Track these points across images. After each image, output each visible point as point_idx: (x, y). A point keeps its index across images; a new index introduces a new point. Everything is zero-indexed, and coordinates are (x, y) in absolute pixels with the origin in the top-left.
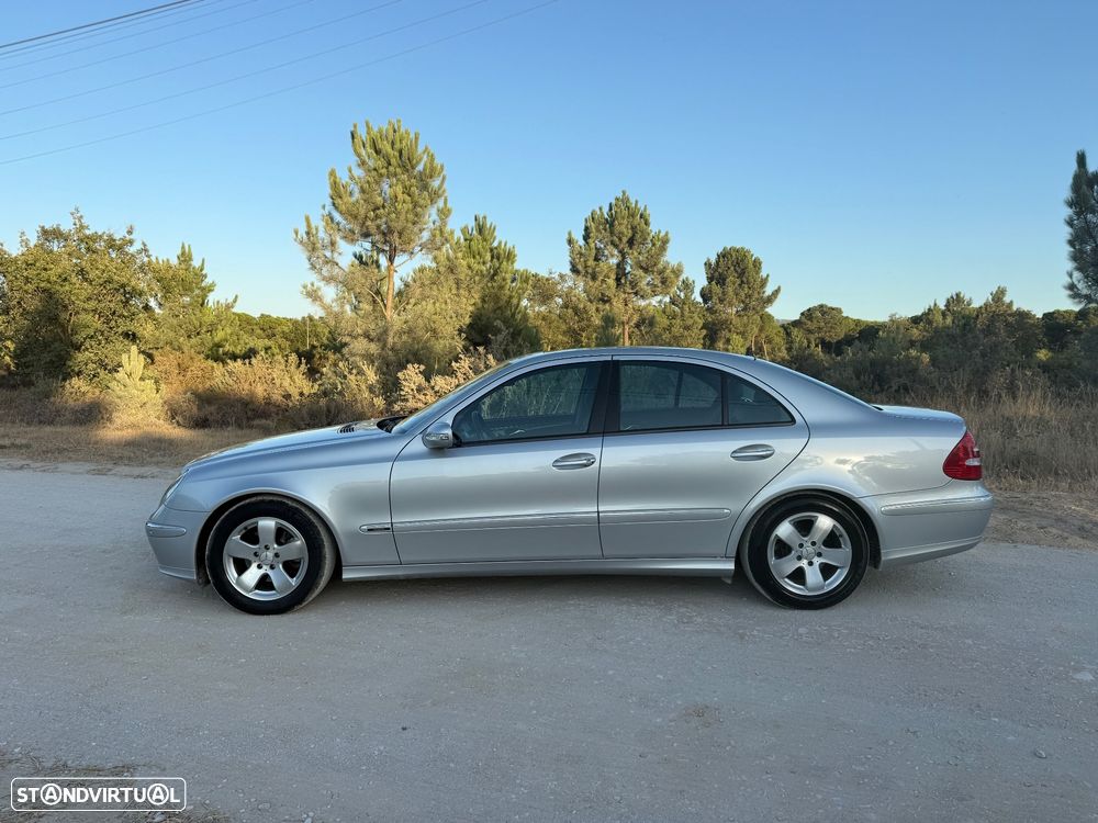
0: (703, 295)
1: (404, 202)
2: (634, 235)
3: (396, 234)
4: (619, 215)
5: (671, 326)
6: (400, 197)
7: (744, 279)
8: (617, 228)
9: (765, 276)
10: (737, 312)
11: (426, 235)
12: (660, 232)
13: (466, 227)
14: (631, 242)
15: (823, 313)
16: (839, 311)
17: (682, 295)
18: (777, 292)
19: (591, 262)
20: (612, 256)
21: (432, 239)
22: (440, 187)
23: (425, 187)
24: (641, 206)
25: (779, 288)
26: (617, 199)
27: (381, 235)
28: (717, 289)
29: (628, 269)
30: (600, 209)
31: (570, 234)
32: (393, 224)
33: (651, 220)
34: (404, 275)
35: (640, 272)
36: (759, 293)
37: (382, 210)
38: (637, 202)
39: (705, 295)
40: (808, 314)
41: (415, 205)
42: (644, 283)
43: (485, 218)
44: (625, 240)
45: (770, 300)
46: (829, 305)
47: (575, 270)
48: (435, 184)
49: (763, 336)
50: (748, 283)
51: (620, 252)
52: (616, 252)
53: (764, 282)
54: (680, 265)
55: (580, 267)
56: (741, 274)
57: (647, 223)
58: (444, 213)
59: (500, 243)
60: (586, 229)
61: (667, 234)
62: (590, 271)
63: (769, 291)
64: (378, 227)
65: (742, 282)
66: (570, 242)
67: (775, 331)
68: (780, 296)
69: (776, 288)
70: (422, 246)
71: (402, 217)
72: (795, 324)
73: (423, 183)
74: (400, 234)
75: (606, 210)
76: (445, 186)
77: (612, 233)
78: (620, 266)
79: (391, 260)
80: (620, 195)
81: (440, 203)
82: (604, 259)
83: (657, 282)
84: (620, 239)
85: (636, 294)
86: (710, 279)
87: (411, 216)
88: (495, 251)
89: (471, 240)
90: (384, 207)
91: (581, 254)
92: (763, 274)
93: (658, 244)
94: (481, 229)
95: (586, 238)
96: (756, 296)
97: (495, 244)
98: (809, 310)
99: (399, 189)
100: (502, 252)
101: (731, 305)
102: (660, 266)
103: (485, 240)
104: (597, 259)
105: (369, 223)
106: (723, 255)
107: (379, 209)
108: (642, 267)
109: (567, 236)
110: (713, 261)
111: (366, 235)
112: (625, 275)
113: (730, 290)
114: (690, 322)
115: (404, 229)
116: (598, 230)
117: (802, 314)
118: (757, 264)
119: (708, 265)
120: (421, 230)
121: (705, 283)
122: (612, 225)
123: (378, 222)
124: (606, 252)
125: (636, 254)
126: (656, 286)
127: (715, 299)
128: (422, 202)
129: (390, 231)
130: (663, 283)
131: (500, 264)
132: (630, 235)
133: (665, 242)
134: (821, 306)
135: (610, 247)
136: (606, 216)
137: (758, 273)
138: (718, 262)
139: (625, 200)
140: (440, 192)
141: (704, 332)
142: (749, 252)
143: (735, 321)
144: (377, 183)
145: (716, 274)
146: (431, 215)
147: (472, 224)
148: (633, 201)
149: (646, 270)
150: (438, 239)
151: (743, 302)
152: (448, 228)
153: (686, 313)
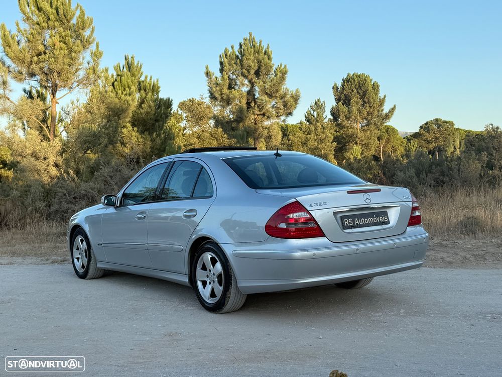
0: (333, 114)
1: (61, 48)
2: (259, 68)
3: (55, 74)
4: (246, 52)
5: (307, 140)
6: (58, 45)
7: (366, 100)
8: (246, 63)
9: (382, 97)
10: (362, 126)
11: (82, 74)
12: (281, 65)
13: (118, 66)
14: (257, 73)
15: (439, 126)
16: (452, 124)
17: (315, 114)
18: (393, 110)
19: (226, 91)
20: (243, 85)
21: (87, 77)
22: (90, 36)
23: (78, 36)
24: (264, 45)
25: (395, 106)
26: (245, 40)
27: (43, 75)
28: (344, 109)
29: (257, 95)
30: (232, 47)
31: (207, 68)
32: (53, 67)
33: (272, 56)
34: (65, 106)
35: (265, 98)
36: (378, 111)
37: (43, 56)
38: (261, 42)
39: (335, 114)
40: (426, 127)
41: (71, 51)
42: (269, 106)
43: (133, 58)
44: (252, 72)
45: (387, 117)
46: (443, 119)
47: (213, 97)
48: (86, 33)
49: (390, 146)
50: (369, 102)
51: (250, 81)
52: (246, 82)
53: (382, 102)
54: (297, 91)
55: (217, 95)
56: (363, 96)
57: (269, 58)
58: (97, 55)
59: (146, 77)
60: (221, 63)
61: (285, 66)
62: (225, 97)
63: (386, 109)
64: (41, 69)
65: (364, 102)
66: (208, 74)
67: (399, 142)
68: (395, 113)
69: (393, 107)
70: (79, 83)
71: (60, 60)
72: (416, 136)
73: (77, 32)
74: (59, 73)
75: (237, 48)
76: (94, 35)
77: (242, 65)
78: (250, 93)
79: (53, 94)
80: (248, 37)
81: (93, 47)
82: (237, 88)
83: (280, 105)
84: (249, 72)
85: (264, 115)
86: (338, 100)
87: (67, 60)
88: (142, 84)
89: (121, 76)
90: (45, 53)
91: (217, 84)
92: (381, 95)
93: (279, 75)
94: (129, 66)
95: (222, 71)
96: (376, 113)
97: (142, 79)
98: (426, 124)
99: (57, 39)
100: (147, 85)
101: (356, 121)
102: (281, 92)
103: (133, 75)
104: (230, 87)
105: (34, 66)
106: (348, 80)
107: (41, 55)
108: (267, 94)
109: (205, 70)
110: (339, 85)
111: (32, 75)
112: (254, 100)
113: (354, 109)
114: (322, 136)
115: (62, 70)
116: (230, 64)
117: (421, 127)
118: (376, 87)
119: (335, 88)
120: (77, 70)
121: (334, 104)
122: (241, 61)
123: (41, 65)
124: (238, 82)
125: (262, 83)
126: (278, 108)
127: (342, 117)
128: (75, 48)
129: (51, 71)
130: (285, 106)
131: (147, 94)
132: (256, 68)
133: (284, 73)
134: (437, 120)
135: (241, 78)
136: (237, 53)
137: (376, 94)
138: (343, 86)
139: (252, 40)
140: (91, 40)
141: (335, 144)
142: (369, 77)
143: (360, 134)
144: (40, 34)
145: (343, 96)
146: (85, 58)
147: (123, 62)
148: (257, 40)
149: (270, 96)
150: (92, 76)
151: (366, 119)
152: (101, 67)
153: (319, 130)
